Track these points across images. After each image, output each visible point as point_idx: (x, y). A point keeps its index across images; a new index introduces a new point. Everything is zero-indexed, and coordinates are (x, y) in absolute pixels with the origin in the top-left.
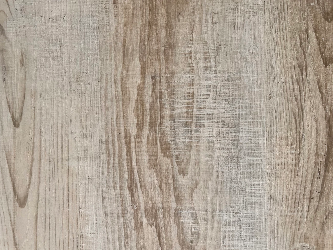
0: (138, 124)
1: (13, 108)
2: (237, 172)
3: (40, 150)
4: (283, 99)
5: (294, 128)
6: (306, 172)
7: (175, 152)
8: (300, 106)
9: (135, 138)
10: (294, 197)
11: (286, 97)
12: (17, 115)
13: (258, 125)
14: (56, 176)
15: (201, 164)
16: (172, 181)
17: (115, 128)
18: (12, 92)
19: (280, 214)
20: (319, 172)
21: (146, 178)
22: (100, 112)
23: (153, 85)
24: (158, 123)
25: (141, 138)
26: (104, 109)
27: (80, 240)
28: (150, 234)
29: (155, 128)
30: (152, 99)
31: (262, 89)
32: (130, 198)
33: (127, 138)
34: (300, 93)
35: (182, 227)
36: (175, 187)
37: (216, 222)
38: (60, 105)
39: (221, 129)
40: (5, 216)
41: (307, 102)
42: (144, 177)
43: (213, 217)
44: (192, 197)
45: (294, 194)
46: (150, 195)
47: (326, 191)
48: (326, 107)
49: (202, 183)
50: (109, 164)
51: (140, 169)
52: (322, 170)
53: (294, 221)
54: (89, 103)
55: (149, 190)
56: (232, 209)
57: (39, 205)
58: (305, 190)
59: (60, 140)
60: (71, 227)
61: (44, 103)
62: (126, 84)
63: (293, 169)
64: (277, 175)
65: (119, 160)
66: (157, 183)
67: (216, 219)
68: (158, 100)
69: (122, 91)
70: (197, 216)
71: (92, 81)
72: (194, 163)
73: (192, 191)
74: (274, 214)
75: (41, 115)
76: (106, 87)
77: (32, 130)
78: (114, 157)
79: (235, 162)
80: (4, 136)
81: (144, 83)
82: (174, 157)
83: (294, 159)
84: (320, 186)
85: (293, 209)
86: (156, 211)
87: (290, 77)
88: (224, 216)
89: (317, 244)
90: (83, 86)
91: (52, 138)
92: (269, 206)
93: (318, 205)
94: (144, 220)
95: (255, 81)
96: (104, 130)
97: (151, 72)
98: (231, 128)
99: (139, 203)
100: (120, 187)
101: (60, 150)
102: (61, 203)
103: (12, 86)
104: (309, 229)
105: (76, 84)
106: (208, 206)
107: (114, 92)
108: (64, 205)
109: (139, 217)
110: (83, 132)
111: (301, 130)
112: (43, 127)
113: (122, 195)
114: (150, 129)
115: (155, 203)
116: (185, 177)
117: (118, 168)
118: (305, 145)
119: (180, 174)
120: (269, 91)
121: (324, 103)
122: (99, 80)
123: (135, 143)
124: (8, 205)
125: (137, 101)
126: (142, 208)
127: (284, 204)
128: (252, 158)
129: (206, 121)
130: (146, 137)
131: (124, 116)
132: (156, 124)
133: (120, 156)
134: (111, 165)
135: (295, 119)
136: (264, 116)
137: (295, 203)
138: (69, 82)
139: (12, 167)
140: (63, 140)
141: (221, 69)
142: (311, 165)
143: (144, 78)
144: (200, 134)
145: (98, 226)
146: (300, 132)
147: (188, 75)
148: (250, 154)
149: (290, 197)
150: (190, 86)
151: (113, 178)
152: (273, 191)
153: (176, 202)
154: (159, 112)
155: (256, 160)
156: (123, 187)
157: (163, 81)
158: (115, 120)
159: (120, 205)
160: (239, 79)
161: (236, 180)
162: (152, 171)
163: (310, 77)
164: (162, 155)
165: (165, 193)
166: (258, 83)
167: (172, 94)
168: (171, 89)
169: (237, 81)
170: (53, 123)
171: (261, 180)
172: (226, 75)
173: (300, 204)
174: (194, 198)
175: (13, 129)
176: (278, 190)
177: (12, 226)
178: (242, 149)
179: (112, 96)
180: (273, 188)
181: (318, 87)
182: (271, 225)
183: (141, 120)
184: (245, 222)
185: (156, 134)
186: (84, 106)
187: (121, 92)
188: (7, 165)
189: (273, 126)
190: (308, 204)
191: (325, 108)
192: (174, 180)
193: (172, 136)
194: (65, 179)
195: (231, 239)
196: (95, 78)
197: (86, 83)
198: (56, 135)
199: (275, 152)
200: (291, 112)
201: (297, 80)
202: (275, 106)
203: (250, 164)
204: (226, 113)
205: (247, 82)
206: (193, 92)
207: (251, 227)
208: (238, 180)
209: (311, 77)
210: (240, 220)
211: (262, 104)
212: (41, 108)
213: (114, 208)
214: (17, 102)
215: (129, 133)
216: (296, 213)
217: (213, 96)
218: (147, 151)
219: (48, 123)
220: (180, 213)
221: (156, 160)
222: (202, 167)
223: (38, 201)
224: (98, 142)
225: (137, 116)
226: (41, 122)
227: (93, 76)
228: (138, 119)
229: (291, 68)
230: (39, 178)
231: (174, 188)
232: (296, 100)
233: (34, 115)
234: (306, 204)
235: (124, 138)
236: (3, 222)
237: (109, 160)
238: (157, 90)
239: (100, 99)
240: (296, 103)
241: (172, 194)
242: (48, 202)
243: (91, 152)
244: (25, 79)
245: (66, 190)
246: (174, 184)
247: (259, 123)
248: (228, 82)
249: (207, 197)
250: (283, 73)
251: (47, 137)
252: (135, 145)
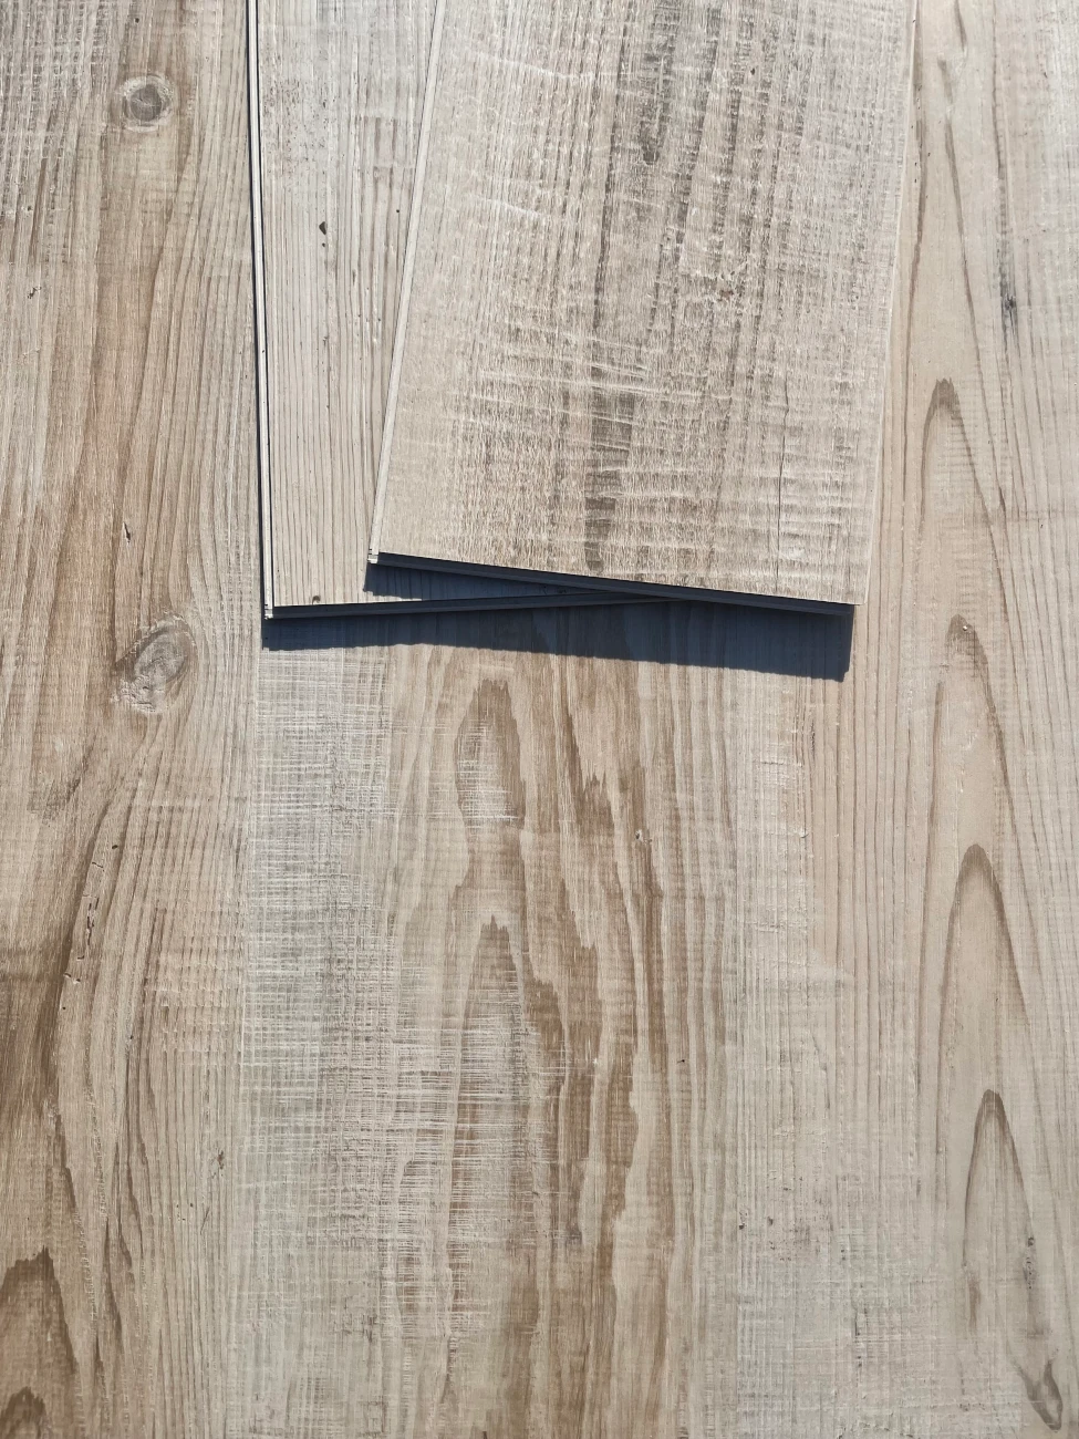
0: (627, 1087)
1: (1002, 1151)
2: (335, 931)
3: (920, 1018)
4: (181, 1153)
5: (157, 1064)
6: (129, 927)
7: (517, 999)
8: (134, 1132)
9: (636, 1043)
10: (169, 851)
11: (174, 1159)
12: (991, 1128)
13: (264, 1076)
14: (874, 939)
15: (440, 959)
16: (530, 908)
17: (694, 1080)
18: (1006, 1202)
19: (215, 804)
20: (89, 925)
21: (605, 920)
22: (739, 1129)
23: (575, 1209)
24: (564, 1089)
25: (618, 1043)
26: (729, 1140)
27: (805, 746)
28: (600, 754)
29: (574, 1076)
30: (583, 1165)
31: (244, 1186)
32: (654, 863)
33: (659, 1049)
34: (129, 1171)
35: (505, 772)
36: (520, 892)
37: (405, 783)
38: (860, 1156)
39: (375, 1064)
40: (1028, 821)
41: (112, 1146)
42: (613, 923)
43: (413, 799)
44: (472, 861)
45: (169, 861)
46: (596, 868)
47: (72, 868)
48: (53, 1127)
49: (440, 901)
50: (717, 970)
51: (622, 951)
52: (81, 934)
53: (172, 780)
54: (771, 1161)
55: (597, 884)
56: (355, 821)
57: (925, 852)
58: (137, 873)
59: (863, 1049)
60: (832, 785)
61: (910, 1167)
62: (659, 1217)
63: (165, 936)
64: (217, 920)
65: (685, 979)
66: (574, 903)
67: (404, 794)
68: (562, 1162)
69: (671, 1193)
70: (460, 803)
71: (761, 1231)
72: (462, 962)
73: (471, 879)
74: (233, 804)
75: (918, 1128)
76: (720, 1210)
77: (946, 1081)
78: (700, 990)
79: (339, 961)
80: (1030, 1068)
81: (604, 1218)
82: (520, 984)
83: (162, 969)
84: (90, 882)
85: (176, 816)
86: (579, 822)
87: (157, 1221)
88: (379, 801)
89: (107, 708)
90: (791, 1215)
91: (886, 1054)
92: (245, 827)
93: (99, 825)
94: (614, 796)
95: (263, 1211)
96: (730, 1073)
97: (580, 1251)
98: (345, 1068)
99: (630, 848)
100: (684, 897)
101: (863, 1016)
102: (860, 857)
103: (1006, 1221)
104: (130, 754)
105: (812, 1223)
106: (424, 832)
107: (697, 1191)
108: (850, 849)
109: (630, 807)
110: (792, 1071)
111: (134, 1055)
112: (913, 1091)
113: (678, 873)
114: (589, 1072)
115: (581, 845)
116: (489, 922)
117: (690, 955)
118: (127, 1009)
119: (504, 930)
120: (222, 1179)
121: (61, 1139)
122: (740, 1232)
123: (636, 1031)
124: (1019, 857)
125: (627, 1163)
126: (619, 832)
127: (202, 832)
128: (286, 972)
129: (420, 1092)
130: (604, 1047)
131: (668, 1115)
132: (572, 1087)
133: (683, 991)
134: (708, 965)
135: (149, 1091)
136: (244, 1100)
137: (169, 834)
138: (832, 1229)
139: (1005, 971)
140: (852, 1048)
141: (365, 1253)
142: (114, 948)
143: (603, 1233)
144: (439, 1052)
145: (751, 785)
146: (139, 1049)
147: (468, 1238)
148: (292, 988)
149: (180, 853)
150: (464, 1205)
151: (703, 926)
152: (231, 871)
153: (518, 847)
154: (561, 1124)
155: (275, 967)
156: (677, 897)
157: (544, 1224)
158: (696, 1104)
159: (686, 845)
160: (312, 1222)
161: (340, 907)
162: (587, 942)
163: (98, 1222)
164: (555, 989)
165: (551, 873)
166: (256, 1207)
167: (519, 1180)
168: (522, 1196)
169: (319, 1215)
170: (883, 1102)
171: (265, 907)
172: (352, 1234)
173: (151, 830)
174: (467, 856)
175: (1000, 1085)
176: (216, 875)
177: (1008, 792)
178: (316, 1001)
179: (704, 1180)
180: (230, 879)
181: (75, 1188)
182: (244, 772)
183: (618, 1102)
184: (319, 780)
185: (573, 1056)
186: (789, 1153)
187: (675, 1190)
188: (1021, 977)
189: (219, 1070)
190: (129, 830)
191: (58, 1124)
192: (524, 912)
193: (522, 1047)
194: (847, 926)
195: (364, 732)
196: (754, 1239)
197: (780, 1223)
198: (873, 1064)
199: (217, 991)
200: (161, 1115)
201: (137, 1214)
202: (207, 1132)
203: (293, 954)
204: (358, 1115)
205: (291, 1211)
206: (454, 1184)
207: (302, 766)
208: (332, 908)
209: (92, 1218)
210: (334, 787)
211: (248, 1139)
212: (918, 1150)
213: (705, 835)
214: (992, 1170)
215: (654, 1062)
216: (167, 804)
217: (393, 1171)
218: (600, 1003)
219: (898, 1101)
220: (508, 813)
221: (575, 975)
222: (438, 950)
223: (928, 865)
224: (747, 1035)
225: (628, 1113)
226: (919, 1104)
227: (759, 1247)
228: (626, 1105)
229: (153, 1252)
230: (924, 935)
231: (524, 889)
232: (142, 1149)
233: (941, 1129)
234: (134, 832)
235: (670, 1047)
236: (1036, 805)
237: (717, 981)
238: (563, 1193)
239: (740, 1172)
240: (145, 1139)
241: (530, 871)
242: (899, 862)
243: (768, 1009)
244: (965, 1242)
245: (847, 896)
246: (524, 900)
247: (260, 1080)
248: (344, 1212)
249: (427, 859)
250: (177, 1237)
251: (899, 1060)
252: (635, 1024)
